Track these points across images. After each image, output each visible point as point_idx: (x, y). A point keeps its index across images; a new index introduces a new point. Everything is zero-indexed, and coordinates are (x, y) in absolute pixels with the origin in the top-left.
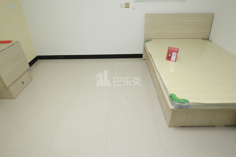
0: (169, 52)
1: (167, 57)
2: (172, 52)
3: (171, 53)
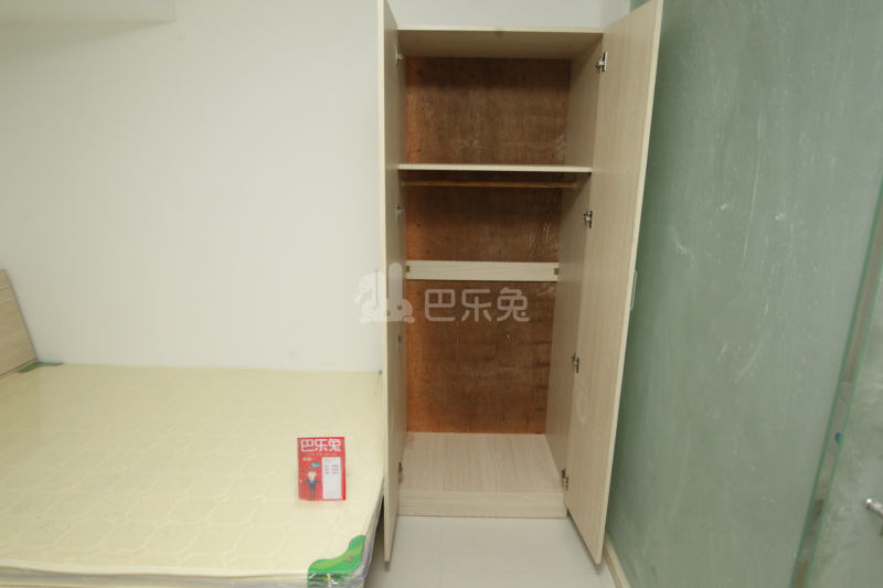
0: (305, 462)
1: (300, 484)
2: (318, 460)
3: (314, 465)
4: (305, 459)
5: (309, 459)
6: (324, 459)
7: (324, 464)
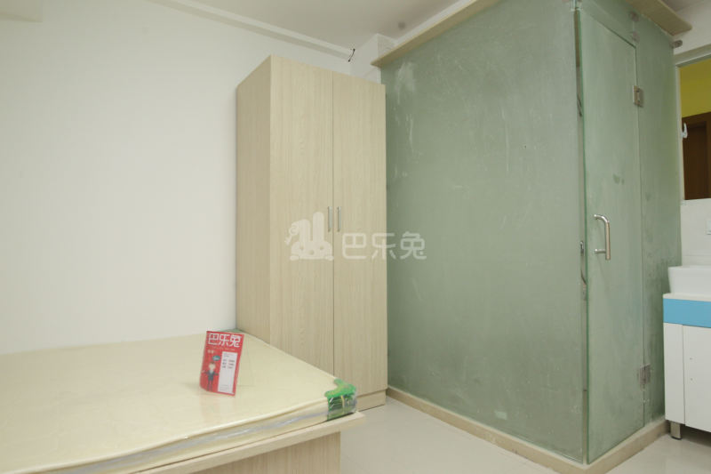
0: (211, 354)
1: (202, 374)
2: (219, 354)
3: (215, 358)
4: (209, 351)
5: (213, 352)
6: (224, 353)
7: (223, 358)
